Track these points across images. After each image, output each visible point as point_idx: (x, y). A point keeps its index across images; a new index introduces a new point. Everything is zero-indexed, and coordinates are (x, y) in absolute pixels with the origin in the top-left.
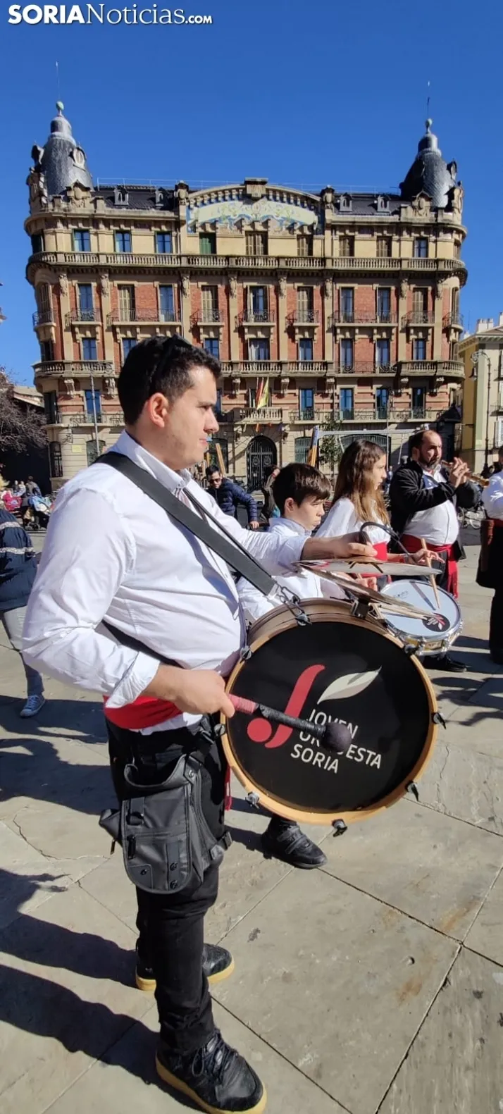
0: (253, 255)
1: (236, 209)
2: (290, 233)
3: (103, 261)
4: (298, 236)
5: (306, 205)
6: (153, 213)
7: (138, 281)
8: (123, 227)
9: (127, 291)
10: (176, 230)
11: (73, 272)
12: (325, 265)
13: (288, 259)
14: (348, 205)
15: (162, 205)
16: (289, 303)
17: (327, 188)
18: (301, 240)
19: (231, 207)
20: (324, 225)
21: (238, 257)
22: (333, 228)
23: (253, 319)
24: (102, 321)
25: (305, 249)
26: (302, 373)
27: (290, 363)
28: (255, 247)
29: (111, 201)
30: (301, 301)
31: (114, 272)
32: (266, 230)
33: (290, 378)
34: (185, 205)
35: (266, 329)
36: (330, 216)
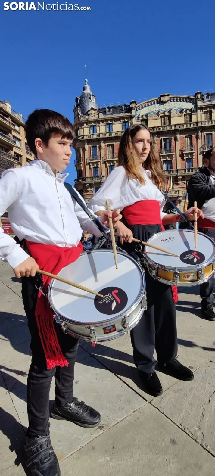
0: (164, 125)
1: (157, 107)
2: (181, 114)
3: (101, 136)
4: (184, 114)
5: (188, 101)
6: (121, 115)
7: (115, 142)
8: (109, 122)
9: (111, 147)
10: (131, 120)
11: (90, 142)
12: (198, 125)
13: (180, 125)
14: (208, 98)
15: (125, 111)
16: (181, 144)
17: (198, 92)
18: (186, 116)
19: (154, 107)
20: (197, 108)
21: (158, 127)
22: (201, 108)
23: (164, 152)
24: (101, 160)
25: (188, 120)
26: (187, 173)
27: (182, 169)
28: (165, 122)
29: (105, 113)
30: (187, 142)
31: (105, 140)
32: (170, 114)
33: (182, 176)
34: (134, 109)
35: (170, 156)
36: (200, 104)
